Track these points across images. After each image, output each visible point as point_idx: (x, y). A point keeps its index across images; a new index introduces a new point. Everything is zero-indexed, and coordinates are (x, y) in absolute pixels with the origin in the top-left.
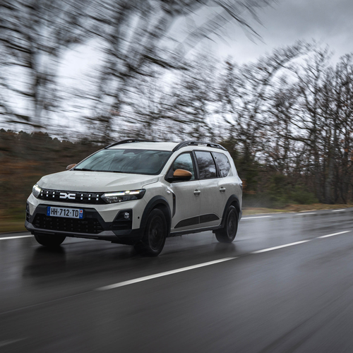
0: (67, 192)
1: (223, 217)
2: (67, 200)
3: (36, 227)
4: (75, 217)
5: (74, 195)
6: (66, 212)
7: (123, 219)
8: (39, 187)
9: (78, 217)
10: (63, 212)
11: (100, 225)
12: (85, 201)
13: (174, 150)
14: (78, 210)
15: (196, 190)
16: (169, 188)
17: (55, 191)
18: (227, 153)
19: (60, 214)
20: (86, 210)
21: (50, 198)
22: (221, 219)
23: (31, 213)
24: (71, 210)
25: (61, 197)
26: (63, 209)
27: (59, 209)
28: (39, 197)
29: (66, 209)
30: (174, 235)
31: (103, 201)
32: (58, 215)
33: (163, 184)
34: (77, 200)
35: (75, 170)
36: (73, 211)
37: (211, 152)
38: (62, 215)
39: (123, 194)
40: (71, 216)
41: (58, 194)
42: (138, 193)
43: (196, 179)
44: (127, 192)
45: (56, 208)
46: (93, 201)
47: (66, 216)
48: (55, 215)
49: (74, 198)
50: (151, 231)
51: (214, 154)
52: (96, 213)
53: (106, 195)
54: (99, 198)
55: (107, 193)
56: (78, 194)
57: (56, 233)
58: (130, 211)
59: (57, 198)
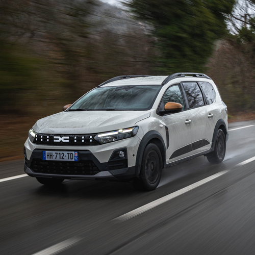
0: (61, 135)
1: (213, 141)
2: (61, 143)
3: (35, 171)
4: (70, 160)
5: (68, 138)
6: (62, 156)
7: (118, 158)
8: (34, 132)
9: (73, 160)
10: (58, 155)
11: (96, 166)
12: (79, 143)
13: (163, 84)
14: (73, 152)
15: (187, 120)
16: (161, 121)
17: (49, 135)
18: (211, 81)
19: (55, 157)
20: (80, 152)
21: (45, 143)
22: (211, 143)
23: (29, 158)
24: (65, 153)
25: (55, 141)
26: (58, 152)
27: (54, 152)
28: (34, 142)
29: (61, 152)
30: (170, 165)
31: (97, 142)
32: (54, 159)
33: (155, 118)
34: (71, 143)
35: (70, 110)
36: (68, 154)
37: (197, 82)
38: (58, 159)
39: (116, 133)
40: (66, 159)
41: (52, 138)
42: (131, 130)
43: (186, 109)
44: (120, 131)
45: (51, 152)
46: (87, 143)
47: (61, 160)
48: (51, 159)
49: (68, 141)
50: (147, 165)
51: (200, 83)
52: (90, 155)
53: (99, 136)
54: (93, 139)
55: (100, 133)
56: (71, 137)
57: (53, 177)
58: (124, 150)
59: (52, 142)
